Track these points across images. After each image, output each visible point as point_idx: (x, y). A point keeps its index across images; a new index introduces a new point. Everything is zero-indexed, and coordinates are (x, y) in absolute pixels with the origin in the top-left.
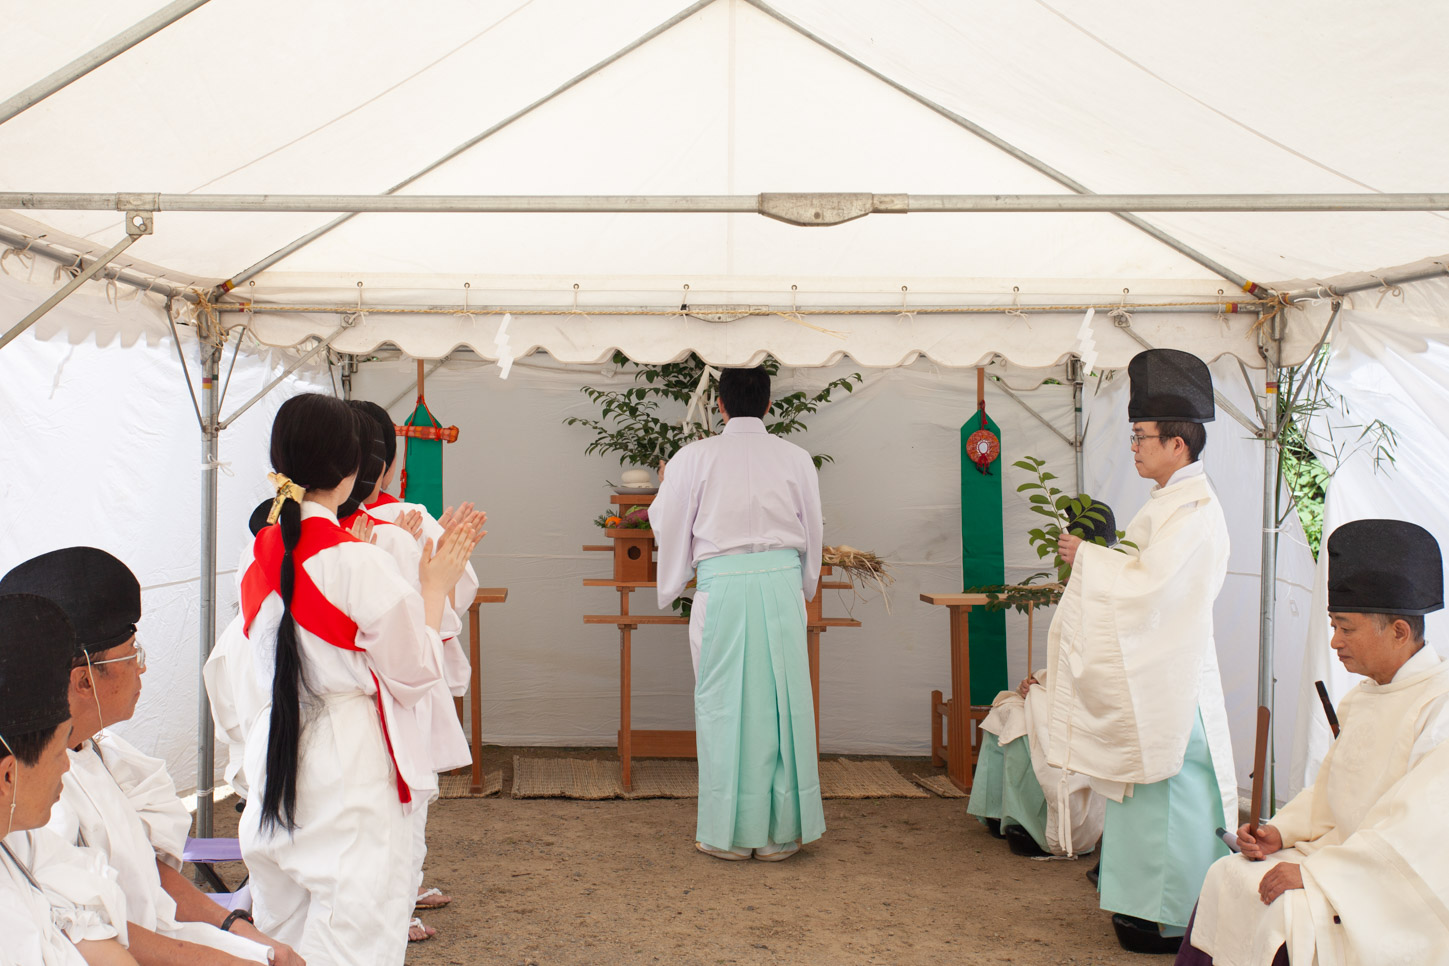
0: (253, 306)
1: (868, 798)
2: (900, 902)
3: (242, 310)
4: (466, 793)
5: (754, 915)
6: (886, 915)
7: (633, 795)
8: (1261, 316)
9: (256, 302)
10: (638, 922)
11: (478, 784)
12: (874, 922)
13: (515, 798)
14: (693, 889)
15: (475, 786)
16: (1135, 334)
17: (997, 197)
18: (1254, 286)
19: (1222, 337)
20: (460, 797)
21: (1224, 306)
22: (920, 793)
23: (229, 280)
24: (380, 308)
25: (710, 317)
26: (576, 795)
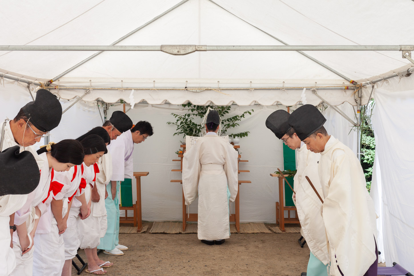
0: (59, 87)
1: (253, 233)
2: (251, 264)
3: (55, 89)
4: (136, 232)
5: (206, 268)
6: (246, 268)
7: (185, 232)
8: (355, 90)
9: (60, 86)
10: (171, 270)
11: (139, 229)
12: (241, 270)
13: (150, 233)
14: (191, 260)
15: (139, 230)
16: (318, 96)
17: (234, 46)
18: (353, 81)
19: (344, 96)
20: (134, 233)
21: (344, 87)
22: (269, 232)
23: (52, 80)
24: (96, 88)
25: (193, 90)
26: (168, 233)
